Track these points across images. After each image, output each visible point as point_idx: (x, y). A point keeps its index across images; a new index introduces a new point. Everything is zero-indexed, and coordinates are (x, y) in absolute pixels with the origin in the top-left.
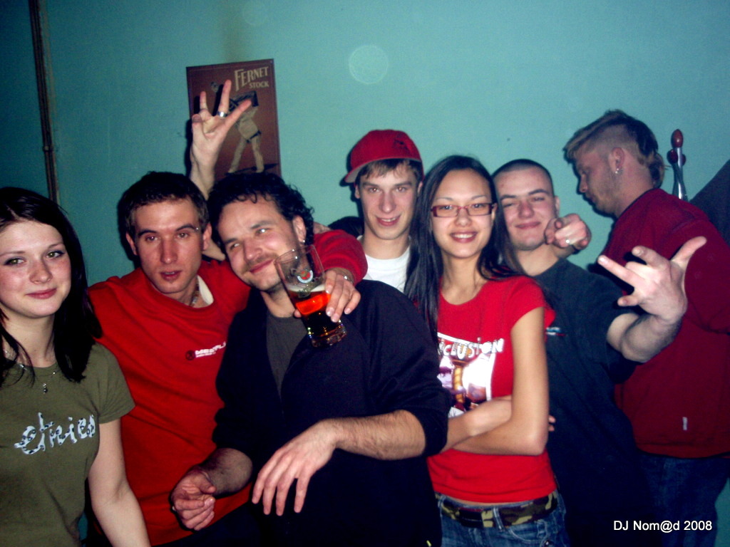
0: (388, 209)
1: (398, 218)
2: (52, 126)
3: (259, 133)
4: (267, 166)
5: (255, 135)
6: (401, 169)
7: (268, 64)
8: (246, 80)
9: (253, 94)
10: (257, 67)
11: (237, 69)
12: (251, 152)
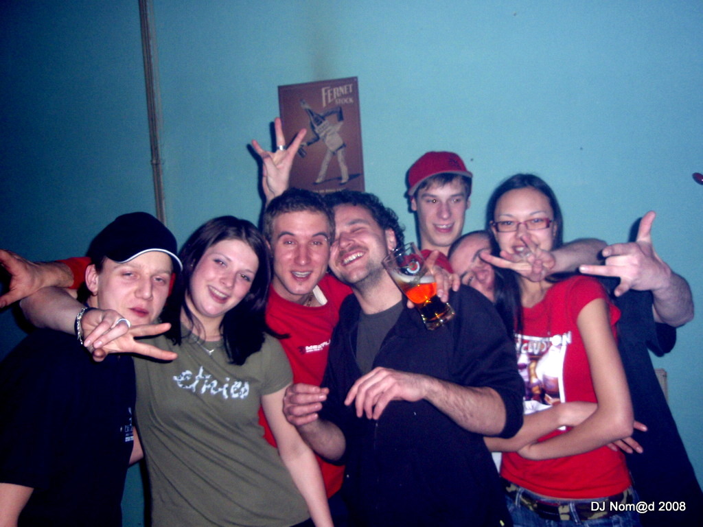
0: (445, 216)
1: (453, 224)
2: (159, 142)
3: (344, 146)
4: (351, 177)
5: (341, 147)
6: (456, 182)
7: (353, 82)
8: (332, 97)
9: (339, 110)
10: (342, 85)
11: (324, 86)
12: (337, 163)
